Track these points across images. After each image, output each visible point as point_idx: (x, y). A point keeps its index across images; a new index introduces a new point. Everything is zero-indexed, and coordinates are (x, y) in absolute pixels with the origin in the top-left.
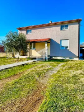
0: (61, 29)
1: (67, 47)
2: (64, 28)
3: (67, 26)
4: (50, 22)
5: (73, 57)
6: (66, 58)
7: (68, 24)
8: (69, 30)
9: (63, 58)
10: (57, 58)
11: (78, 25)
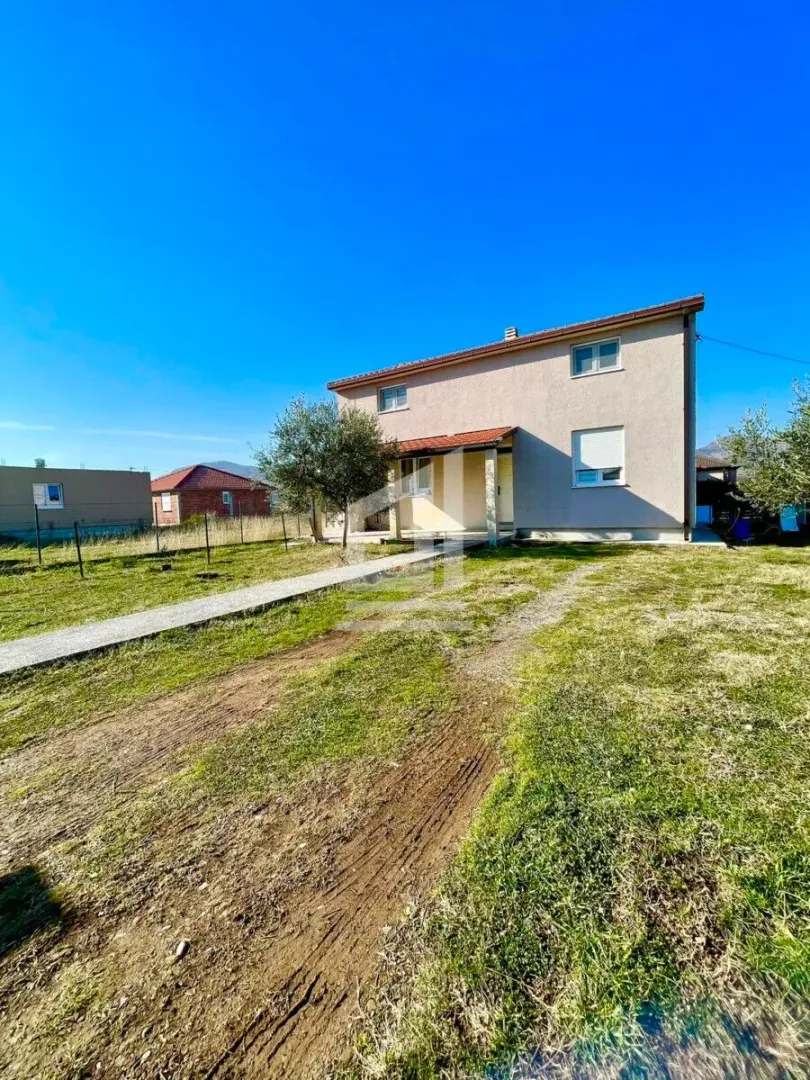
0: (577, 368)
1: (614, 473)
2: (595, 363)
3: (609, 350)
4: (509, 336)
5: (655, 528)
6: (609, 534)
7: (619, 337)
8: (623, 370)
9: (595, 538)
10: (554, 536)
11: (682, 335)
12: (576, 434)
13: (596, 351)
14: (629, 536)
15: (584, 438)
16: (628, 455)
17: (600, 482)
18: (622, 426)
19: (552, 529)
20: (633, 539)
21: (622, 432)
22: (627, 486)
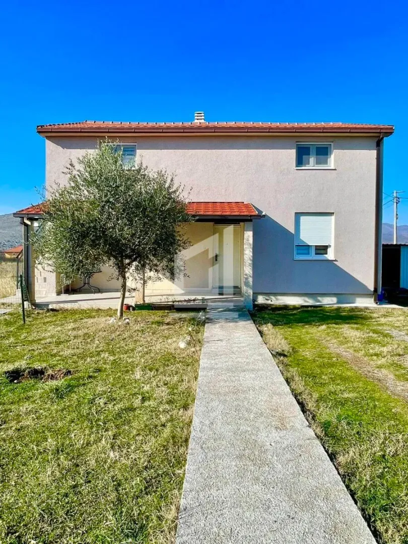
0: (300, 162)
2: (312, 160)
5: (354, 294)
6: (319, 298)
7: (332, 144)
8: (335, 170)
9: (310, 302)
10: (277, 299)
11: (375, 151)
12: (298, 215)
13: (313, 151)
14: (334, 300)
15: (303, 219)
16: (337, 236)
17: (313, 256)
18: (333, 213)
19: (275, 294)
20: (338, 302)
21: (333, 218)
22: (335, 261)
